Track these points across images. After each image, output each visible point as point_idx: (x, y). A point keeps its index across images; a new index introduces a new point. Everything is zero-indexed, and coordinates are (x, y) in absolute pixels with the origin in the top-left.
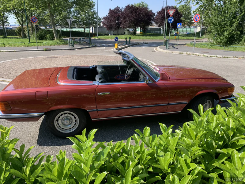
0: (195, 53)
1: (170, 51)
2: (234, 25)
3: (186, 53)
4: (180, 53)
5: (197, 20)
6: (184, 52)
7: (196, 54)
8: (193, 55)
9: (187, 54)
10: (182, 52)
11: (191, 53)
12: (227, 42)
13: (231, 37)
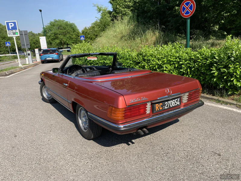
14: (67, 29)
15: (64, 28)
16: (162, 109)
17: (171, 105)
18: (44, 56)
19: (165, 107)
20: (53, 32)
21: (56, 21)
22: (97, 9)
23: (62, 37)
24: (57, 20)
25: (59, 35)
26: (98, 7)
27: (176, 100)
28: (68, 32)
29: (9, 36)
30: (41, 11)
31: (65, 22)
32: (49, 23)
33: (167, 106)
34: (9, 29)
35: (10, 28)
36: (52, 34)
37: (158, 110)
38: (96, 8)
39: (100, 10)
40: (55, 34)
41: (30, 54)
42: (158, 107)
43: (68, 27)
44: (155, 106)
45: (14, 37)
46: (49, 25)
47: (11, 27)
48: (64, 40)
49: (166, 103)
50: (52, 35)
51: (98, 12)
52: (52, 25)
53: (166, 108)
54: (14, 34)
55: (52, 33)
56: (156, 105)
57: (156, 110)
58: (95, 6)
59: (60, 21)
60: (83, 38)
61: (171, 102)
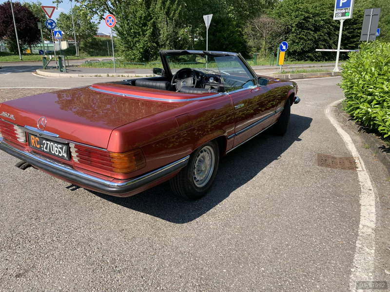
0: (122, 74)
1: (77, 75)
2: (146, 34)
3: (106, 74)
4: (96, 76)
5: (111, 24)
6: (102, 75)
7: (124, 74)
8: (119, 76)
9: (108, 76)
10: (99, 74)
11: (114, 74)
12: (142, 58)
13: (145, 50)
16: (39, 148)
17: (53, 150)
27: (59, 146)
29: (334, 19)
33: (46, 148)
34: (338, 7)
35: (341, 5)
42: (34, 140)
45: (342, 20)
47: (343, 3)
49: (44, 143)
54: (344, 14)
56: (32, 136)
57: (32, 145)
61: (52, 146)
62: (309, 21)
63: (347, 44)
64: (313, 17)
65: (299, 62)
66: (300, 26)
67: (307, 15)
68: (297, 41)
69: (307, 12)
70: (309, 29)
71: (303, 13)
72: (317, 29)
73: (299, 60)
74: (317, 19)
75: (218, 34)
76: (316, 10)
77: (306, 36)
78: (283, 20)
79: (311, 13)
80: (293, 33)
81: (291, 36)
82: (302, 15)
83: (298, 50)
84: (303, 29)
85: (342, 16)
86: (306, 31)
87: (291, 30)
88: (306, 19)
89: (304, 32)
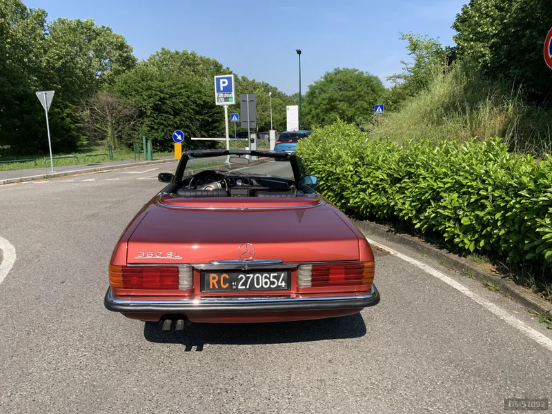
14: (359, 89)
15: (351, 87)
16: (227, 288)
17: (258, 284)
18: (281, 146)
19: (237, 285)
20: (328, 95)
21: (338, 72)
22: (409, 44)
23: (344, 108)
24: (341, 69)
25: (338, 103)
26: (410, 39)
27: (272, 275)
28: (360, 96)
29: (217, 104)
30: (299, 52)
31: (357, 73)
32: (323, 76)
33: (245, 284)
34: (219, 91)
35: (222, 89)
36: (323, 99)
37: (217, 287)
38: (407, 43)
39: (414, 47)
40: (331, 100)
41: (255, 141)
42: (217, 280)
43: (360, 86)
44: (209, 276)
45: (226, 105)
46: (323, 80)
47: (223, 87)
48: (347, 113)
49: (242, 278)
50: (323, 102)
51: (411, 52)
52: (327, 82)
53: (239, 287)
54: (227, 99)
55: (324, 97)
56: (212, 275)
57: (211, 287)
58: (403, 38)
59: (346, 71)
60: (381, 110)
61: (258, 278)
62: (166, 103)
63: (209, 130)
64: (169, 98)
65: (162, 153)
66: (156, 108)
67: (162, 95)
68: (156, 127)
69: (162, 92)
70: (167, 112)
71: (158, 93)
72: (176, 112)
73: (161, 151)
74: (174, 100)
75: (26, 117)
76: (171, 90)
77: (165, 121)
78: (132, 100)
79: (167, 94)
80: (149, 117)
81: (147, 121)
82: (156, 95)
83: (159, 139)
84: (159, 112)
85: (225, 101)
86: (165, 115)
87: (145, 113)
88: (162, 100)
89: (162, 116)
